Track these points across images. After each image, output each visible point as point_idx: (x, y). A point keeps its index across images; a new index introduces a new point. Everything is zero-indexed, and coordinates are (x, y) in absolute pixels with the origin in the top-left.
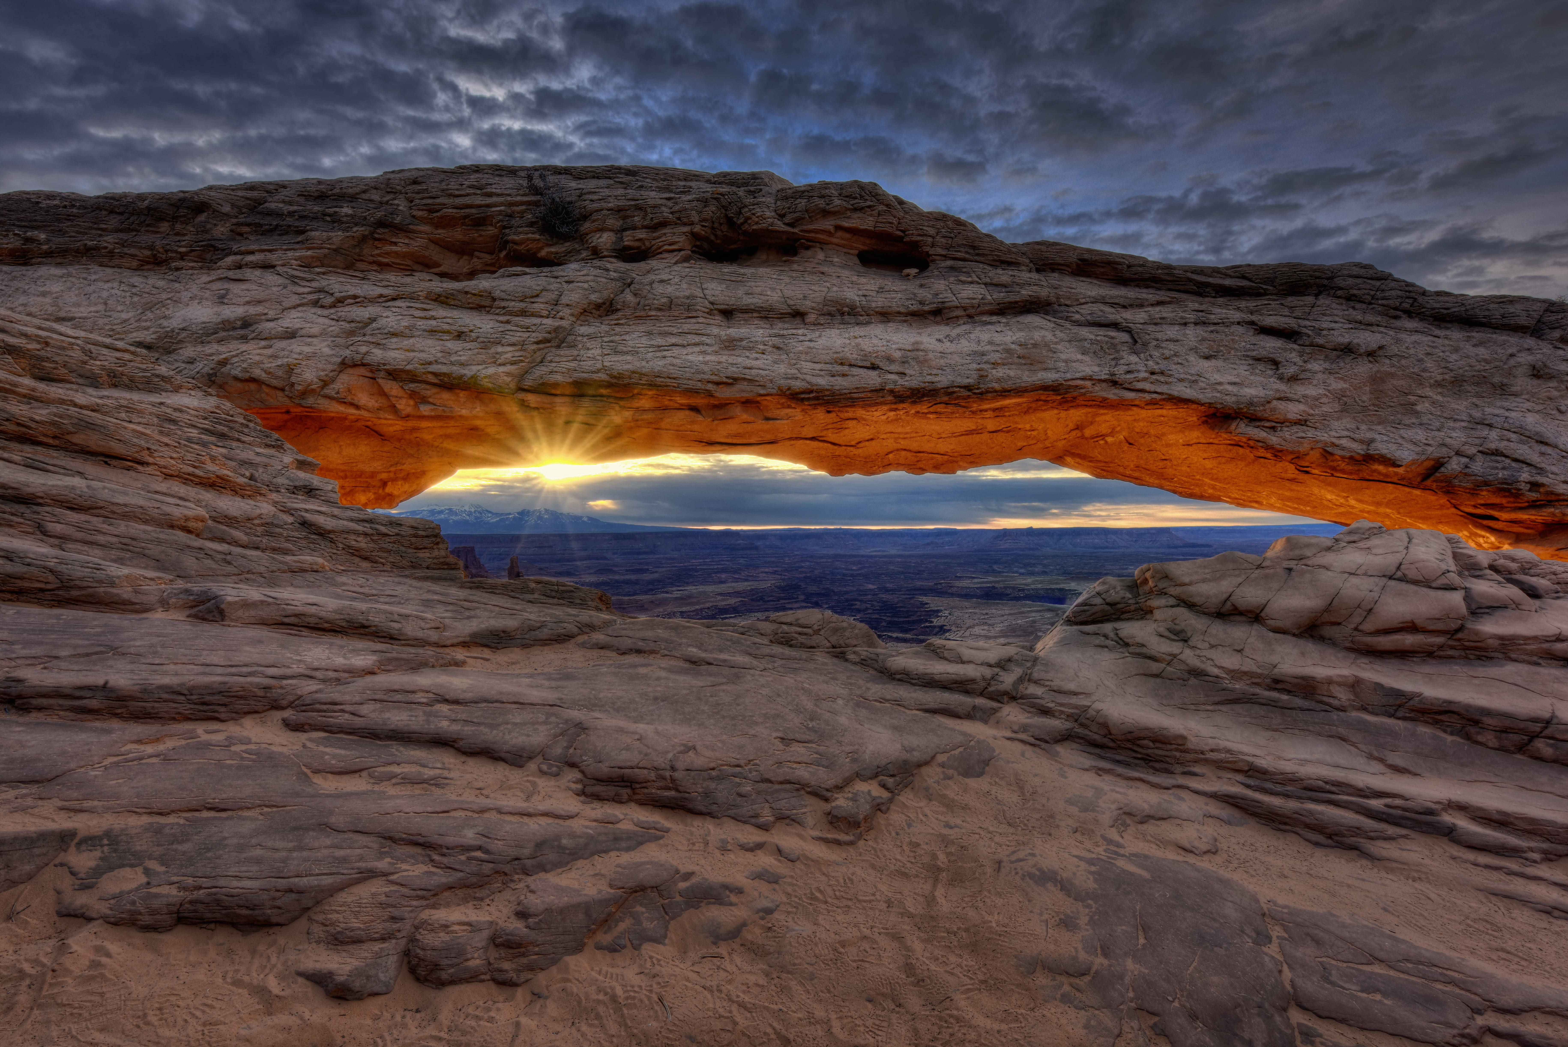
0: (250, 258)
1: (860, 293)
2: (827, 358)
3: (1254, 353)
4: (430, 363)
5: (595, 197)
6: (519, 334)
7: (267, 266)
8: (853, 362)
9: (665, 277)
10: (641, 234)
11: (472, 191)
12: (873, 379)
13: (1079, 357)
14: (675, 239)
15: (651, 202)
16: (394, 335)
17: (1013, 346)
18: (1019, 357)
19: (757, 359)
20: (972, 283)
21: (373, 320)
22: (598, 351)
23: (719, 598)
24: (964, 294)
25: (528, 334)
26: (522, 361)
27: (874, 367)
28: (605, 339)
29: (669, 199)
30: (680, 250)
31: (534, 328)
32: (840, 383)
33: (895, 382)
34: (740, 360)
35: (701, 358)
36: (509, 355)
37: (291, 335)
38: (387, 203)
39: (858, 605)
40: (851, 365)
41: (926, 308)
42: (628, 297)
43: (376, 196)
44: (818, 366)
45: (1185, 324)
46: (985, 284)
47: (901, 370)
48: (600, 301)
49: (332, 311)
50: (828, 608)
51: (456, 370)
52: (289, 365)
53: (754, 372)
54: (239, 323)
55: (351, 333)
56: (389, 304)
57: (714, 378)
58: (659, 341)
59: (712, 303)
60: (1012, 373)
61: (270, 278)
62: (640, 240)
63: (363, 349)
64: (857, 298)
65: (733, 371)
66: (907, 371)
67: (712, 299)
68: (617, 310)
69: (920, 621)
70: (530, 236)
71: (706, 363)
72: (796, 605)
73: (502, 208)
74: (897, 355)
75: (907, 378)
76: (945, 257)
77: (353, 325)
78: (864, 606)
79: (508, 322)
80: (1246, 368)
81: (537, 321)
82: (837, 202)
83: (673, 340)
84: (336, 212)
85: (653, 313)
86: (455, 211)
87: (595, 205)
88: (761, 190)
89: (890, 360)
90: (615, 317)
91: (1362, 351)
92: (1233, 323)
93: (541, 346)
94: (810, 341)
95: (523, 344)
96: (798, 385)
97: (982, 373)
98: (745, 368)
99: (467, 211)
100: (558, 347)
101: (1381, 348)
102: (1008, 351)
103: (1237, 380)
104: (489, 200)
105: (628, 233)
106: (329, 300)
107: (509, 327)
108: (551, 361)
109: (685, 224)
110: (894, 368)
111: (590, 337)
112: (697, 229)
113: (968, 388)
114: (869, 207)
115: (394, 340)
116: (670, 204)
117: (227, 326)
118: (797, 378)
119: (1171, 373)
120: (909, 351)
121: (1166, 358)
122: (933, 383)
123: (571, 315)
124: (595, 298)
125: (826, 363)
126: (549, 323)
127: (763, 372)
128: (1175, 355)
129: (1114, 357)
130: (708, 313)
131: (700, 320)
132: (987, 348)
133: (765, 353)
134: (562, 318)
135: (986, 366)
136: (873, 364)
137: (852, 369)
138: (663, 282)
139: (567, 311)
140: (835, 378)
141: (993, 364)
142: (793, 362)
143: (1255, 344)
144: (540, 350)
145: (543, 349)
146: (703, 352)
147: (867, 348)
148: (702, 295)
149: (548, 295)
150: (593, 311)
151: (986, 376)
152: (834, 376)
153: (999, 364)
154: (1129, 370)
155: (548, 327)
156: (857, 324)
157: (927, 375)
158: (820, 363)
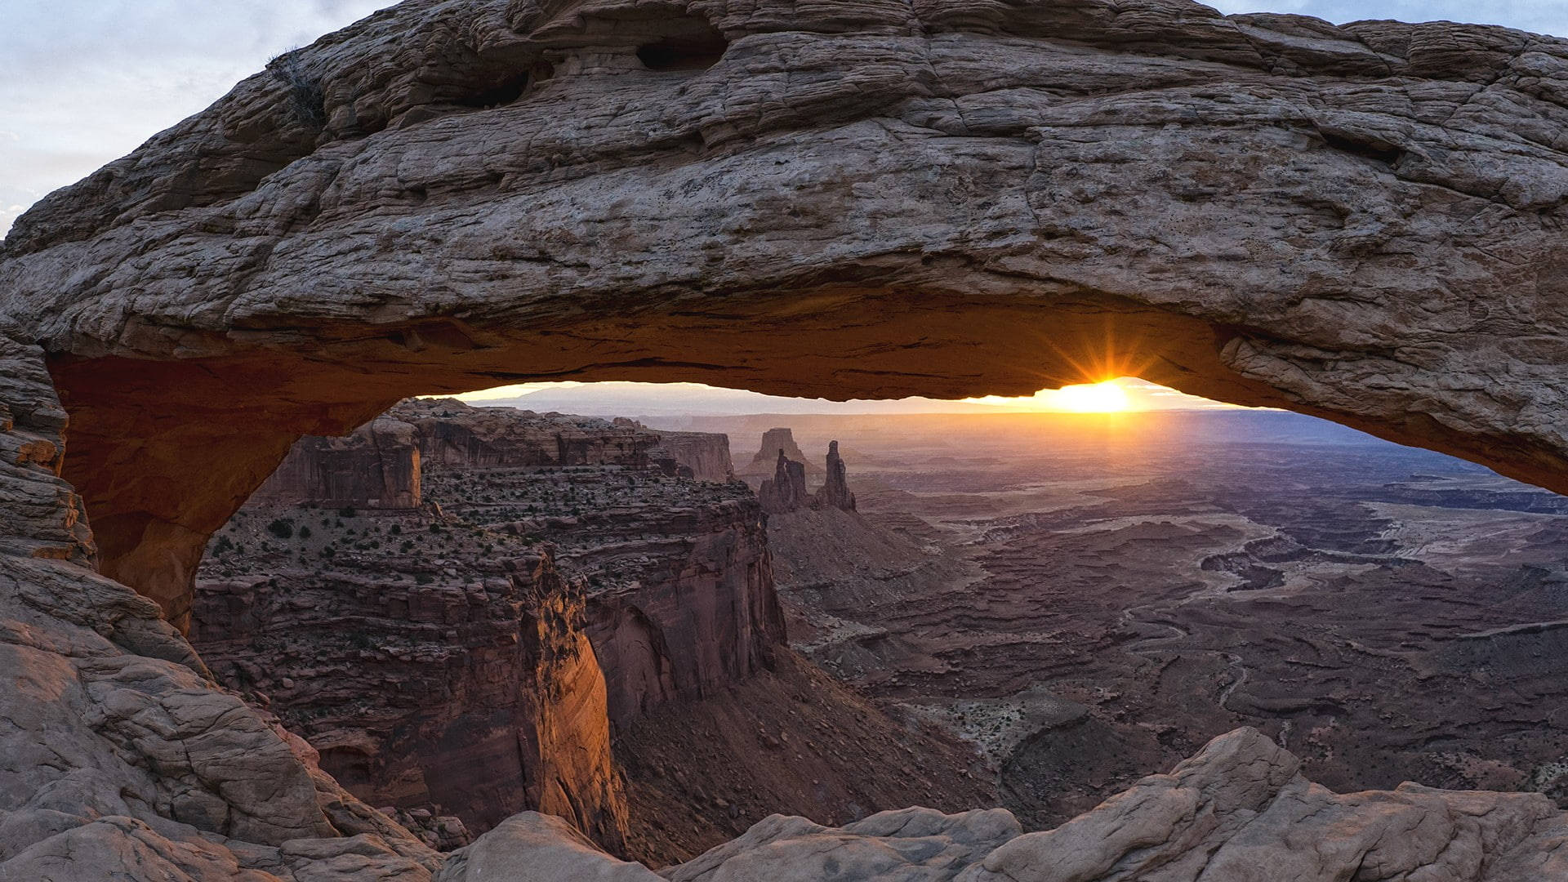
1: (585, 123)
2: (486, 250)
4: (167, 306)
6: (229, 261)
8: (518, 253)
9: (370, 154)
10: (370, 99)
12: (533, 278)
14: (402, 92)
16: (154, 278)
19: (409, 262)
21: (150, 265)
22: (280, 273)
23: (1084, 497)
25: (236, 259)
26: (224, 294)
27: (544, 258)
28: (293, 255)
29: (393, 41)
30: (406, 108)
31: (241, 251)
32: (497, 291)
33: (572, 282)
34: (390, 266)
35: (352, 271)
36: (216, 289)
37: (110, 288)
39: (1284, 510)
40: (514, 258)
41: (674, 133)
42: (330, 191)
44: (473, 265)
45: (1159, 124)
47: (583, 259)
48: (307, 203)
49: (138, 258)
50: (1244, 514)
51: (180, 311)
53: (398, 284)
54: (93, 281)
56: (173, 242)
57: (358, 298)
58: (335, 249)
59: (401, 181)
60: (770, 250)
62: (370, 106)
63: (135, 297)
65: (379, 285)
66: (593, 261)
67: (403, 175)
68: (319, 212)
69: (1363, 534)
70: (295, 130)
71: (353, 277)
72: (1202, 508)
74: (580, 233)
75: (591, 274)
78: (1291, 512)
79: (228, 247)
81: (246, 241)
85: (343, 209)
87: (333, 75)
89: (566, 243)
90: (313, 221)
92: (1259, 123)
93: (246, 272)
95: (229, 272)
96: (446, 298)
98: (391, 279)
100: (263, 270)
102: (771, 203)
103: (1242, 251)
105: (356, 102)
106: (140, 248)
107: (226, 253)
108: (247, 291)
109: (409, 70)
110: (570, 257)
111: (283, 254)
115: (152, 284)
118: (445, 288)
119: (1092, 234)
120: (601, 221)
121: (1086, 201)
122: (631, 279)
123: (277, 227)
124: (301, 200)
125: (484, 259)
126: (253, 242)
127: (409, 283)
128: (1108, 194)
129: (980, 201)
130: (397, 197)
131: (378, 211)
132: (732, 201)
133: (419, 252)
134: (267, 234)
135: (720, 238)
136: (541, 253)
137: (517, 266)
138: (365, 161)
139: (273, 223)
140: (492, 284)
141: (737, 232)
142: (445, 261)
143: (1307, 170)
144: (244, 277)
145: (248, 275)
146: (359, 260)
147: (539, 226)
148: (393, 172)
149: (265, 207)
150: (303, 217)
151: (722, 258)
152: (491, 280)
153: (748, 230)
154: (999, 228)
155: (249, 249)
156: (568, 179)
157: (624, 264)
158: (477, 259)
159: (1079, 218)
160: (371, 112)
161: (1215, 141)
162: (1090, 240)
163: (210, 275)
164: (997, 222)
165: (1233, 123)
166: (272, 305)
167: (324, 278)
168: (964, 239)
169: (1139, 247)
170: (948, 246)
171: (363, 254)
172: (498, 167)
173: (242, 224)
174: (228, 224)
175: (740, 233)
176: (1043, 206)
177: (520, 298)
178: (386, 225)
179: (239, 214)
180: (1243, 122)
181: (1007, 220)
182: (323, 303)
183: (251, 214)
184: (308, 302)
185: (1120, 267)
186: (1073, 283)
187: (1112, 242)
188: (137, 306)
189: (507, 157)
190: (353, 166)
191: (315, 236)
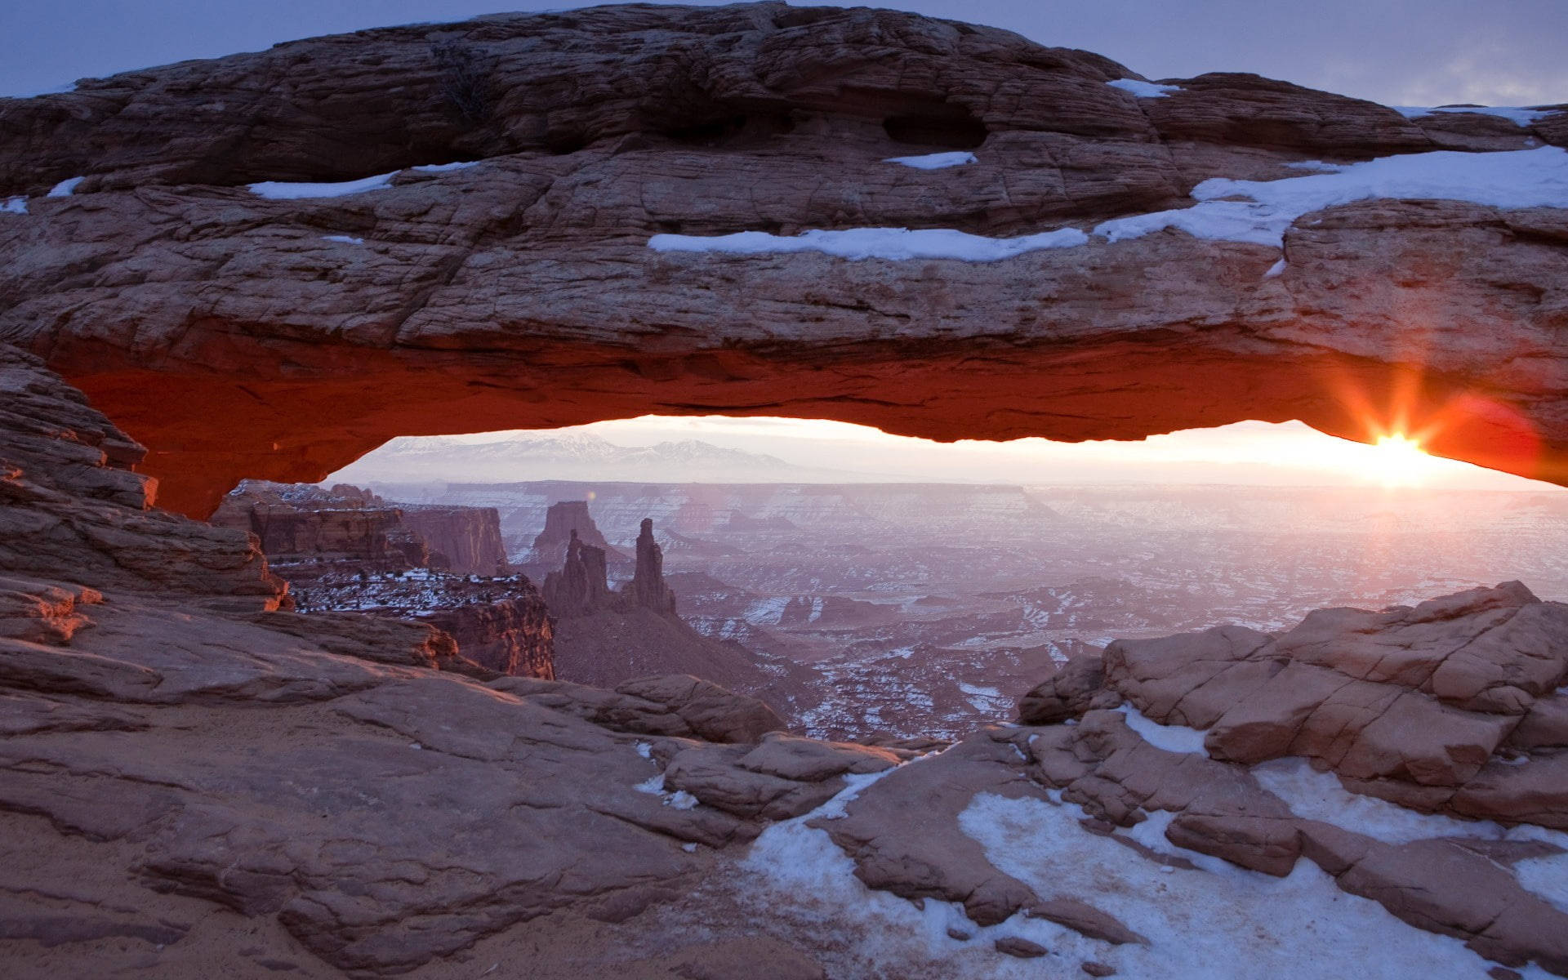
0: (109, 177)
1: (866, 189)
2: (797, 294)
3: (1494, 277)
4: (288, 313)
5: (512, 67)
6: (395, 269)
7: (124, 187)
8: (831, 299)
9: (592, 176)
11: (366, 68)
12: (856, 325)
13: (1191, 285)
14: (617, 117)
15: (582, 69)
16: (250, 276)
17: (1082, 271)
18: (1090, 288)
19: (697, 297)
20: (1040, 166)
21: (228, 257)
22: (493, 290)
24: (1022, 186)
25: (408, 268)
26: (397, 306)
27: (861, 307)
28: (504, 272)
29: (607, 63)
30: (623, 133)
31: (416, 259)
32: (812, 332)
33: (893, 329)
34: (672, 298)
35: (620, 298)
36: (381, 300)
37: (138, 279)
38: (268, 91)
40: (829, 304)
41: (962, 210)
42: (541, 208)
43: (253, 84)
44: (781, 307)
45: (1381, 228)
46: (1063, 168)
47: (903, 310)
48: (505, 216)
49: (188, 245)
51: (318, 321)
52: (133, 320)
53: (690, 316)
54: (86, 265)
55: (205, 275)
56: (253, 232)
57: (635, 326)
58: (573, 272)
59: (651, 213)
60: (1075, 315)
61: (128, 202)
62: (570, 122)
63: (213, 297)
64: (857, 198)
65: (663, 316)
66: (912, 313)
67: (651, 207)
68: (528, 228)
70: (435, 123)
71: (624, 305)
73: (400, 89)
74: (899, 287)
75: (911, 324)
76: (1007, 126)
77: (207, 264)
79: (386, 252)
80: (1478, 301)
81: (419, 248)
82: (842, 51)
83: (590, 270)
84: (205, 110)
85: (571, 231)
86: (345, 96)
87: (514, 79)
88: (740, 37)
89: (885, 293)
90: (522, 237)
92: (1465, 225)
93: (424, 284)
94: (776, 268)
95: (400, 281)
96: (752, 335)
97: (1027, 315)
98: (679, 311)
99: (359, 95)
100: (447, 283)
102: (1072, 279)
103: (1453, 324)
104: (386, 79)
105: (551, 115)
106: (185, 230)
107: (386, 259)
108: (434, 305)
109: (629, 97)
110: (890, 308)
111: (486, 269)
112: (645, 101)
113: (1006, 337)
114: (891, 55)
115: (250, 283)
116: (609, 69)
117: (73, 269)
118: (750, 325)
119: (1338, 312)
120: (917, 281)
121: (1332, 288)
122: (951, 330)
123: (466, 238)
124: (497, 212)
125: (793, 302)
126: (436, 251)
127: (702, 318)
128: (1348, 282)
129: (1246, 285)
130: (645, 228)
131: (629, 239)
132: (1040, 274)
133: (708, 288)
134: (452, 244)
135: (1033, 304)
136: (860, 302)
137: (830, 310)
138: (588, 184)
139: (459, 232)
140: (806, 324)
141: (1046, 299)
142: (747, 300)
143: (1500, 261)
144: (421, 289)
145: (426, 288)
146: (624, 289)
147: (853, 278)
148: (638, 202)
149: (439, 214)
150: (498, 230)
151: (1034, 319)
152: (803, 321)
153: (1056, 299)
154: (1266, 307)
155: (435, 259)
157: (944, 318)
158: (785, 301)
159: (1326, 300)
160: (569, 128)
161: (1426, 240)
162: (1337, 317)
164: (1264, 302)
165: (1439, 226)
166: (493, 325)
168: (1238, 314)
169: (1375, 322)
170: (1228, 319)
171: (625, 282)
172: (777, 216)
175: (1049, 301)
176: (1298, 291)
177: (836, 339)
178: (651, 257)
180: (1448, 225)
181: (1272, 301)
182: (584, 328)
183: (413, 216)
184: (560, 326)
185: (1360, 336)
186: (1325, 348)
187: (1354, 318)
189: (788, 209)
190: (573, 186)
191: (534, 255)
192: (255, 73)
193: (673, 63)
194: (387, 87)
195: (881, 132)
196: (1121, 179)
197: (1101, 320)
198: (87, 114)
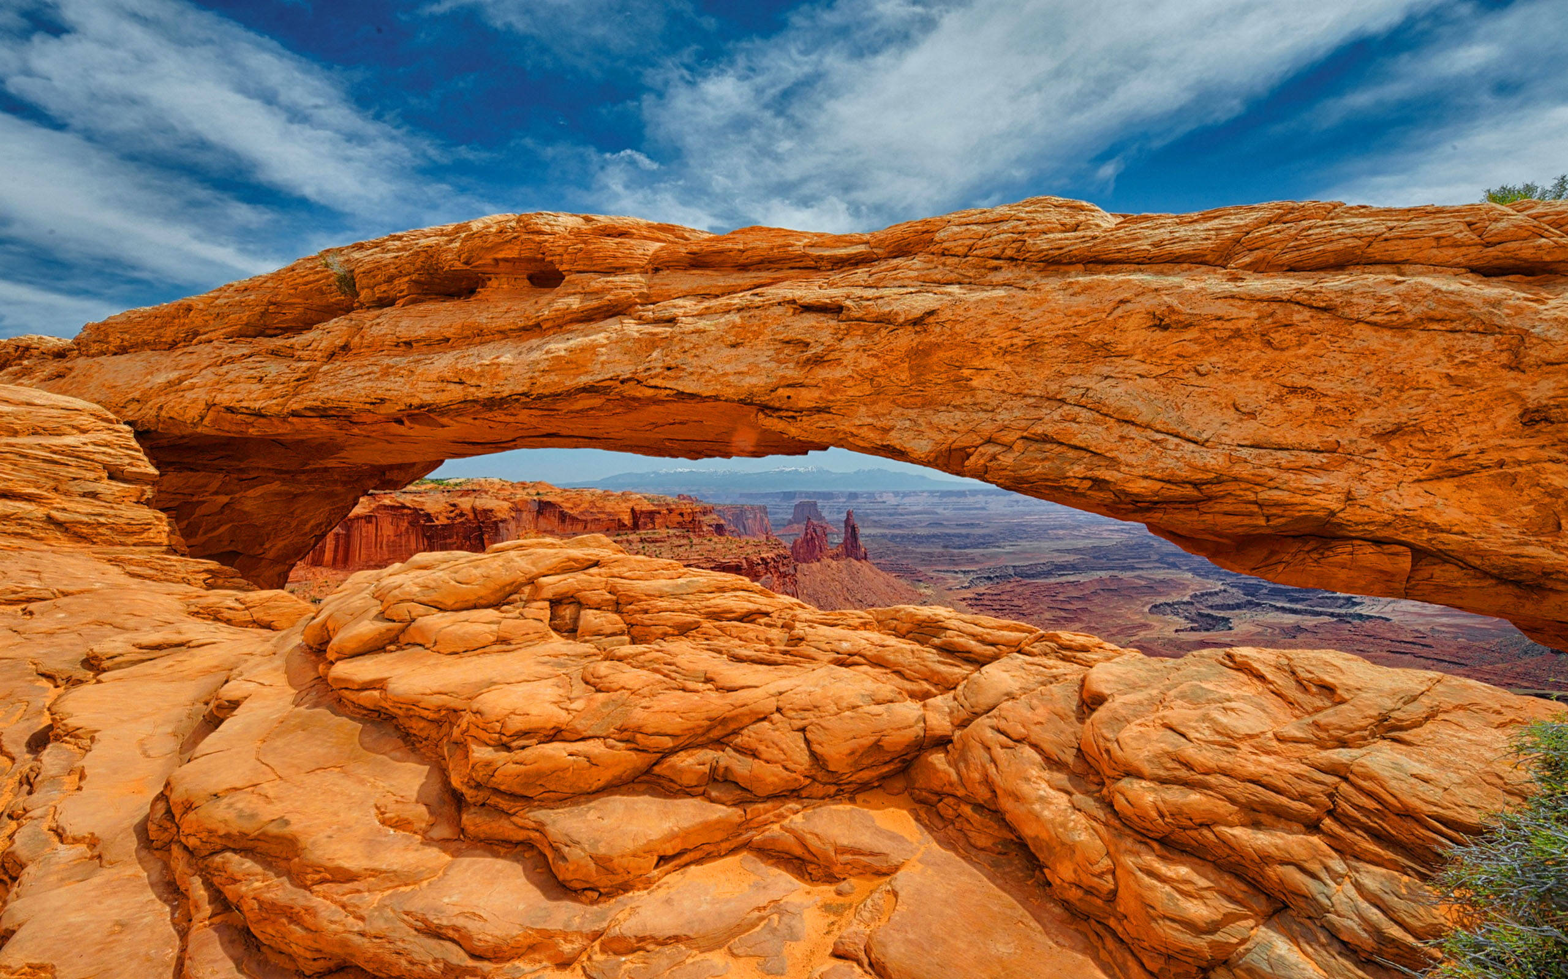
0: (204, 337)
2: (435, 378)
3: (781, 337)
4: (242, 401)
6: (289, 375)
7: (209, 341)
8: (449, 379)
10: (384, 287)
12: (456, 392)
14: (402, 287)
16: (232, 382)
19: (397, 382)
20: (574, 293)
21: (229, 373)
22: (323, 384)
25: (295, 374)
26: (285, 395)
27: (461, 382)
28: (332, 374)
29: (396, 257)
30: (406, 296)
31: (299, 369)
32: (440, 398)
33: (473, 394)
34: (388, 383)
35: (368, 384)
36: (280, 392)
37: (194, 387)
40: (448, 382)
42: (357, 339)
43: (269, 284)
44: (428, 385)
46: (584, 293)
47: (478, 383)
48: (342, 344)
49: (217, 369)
51: (252, 405)
53: (390, 393)
55: (217, 383)
56: (244, 360)
57: (368, 400)
58: (359, 372)
59: (398, 337)
60: (557, 379)
61: (208, 348)
62: (384, 291)
63: (216, 394)
65: (380, 393)
66: (483, 384)
67: (398, 334)
68: (349, 350)
71: (369, 388)
73: (324, 280)
74: (477, 370)
75: (482, 390)
76: (570, 273)
77: (220, 377)
79: (289, 366)
80: (770, 353)
81: (302, 364)
85: (363, 350)
86: (304, 287)
87: (363, 270)
89: (473, 374)
90: (345, 355)
91: (901, 320)
92: (772, 305)
93: (300, 382)
94: (431, 363)
95: (289, 382)
96: (416, 402)
97: (534, 381)
98: (387, 390)
100: (312, 382)
101: (931, 313)
104: (317, 277)
105: (375, 289)
106: (220, 361)
107: (288, 370)
108: (301, 394)
109: (406, 276)
110: (474, 381)
111: (325, 373)
112: (414, 277)
114: (515, 238)
115: (231, 386)
116: (397, 261)
118: (414, 396)
119: (685, 367)
120: (488, 366)
121: (685, 352)
122: (499, 392)
123: (322, 357)
124: (339, 342)
125: (434, 382)
126: (305, 365)
127: (395, 393)
128: (694, 348)
129: (645, 354)
130: (395, 346)
131: (383, 353)
132: (543, 357)
133: (402, 377)
134: (315, 361)
135: (537, 374)
136: (460, 379)
138: (378, 324)
139: (319, 354)
140: (437, 394)
142: (415, 382)
143: (789, 326)
144: (299, 385)
145: (301, 385)
146: (370, 380)
147: (459, 366)
148: (394, 332)
150: (340, 352)
151: (537, 383)
152: (437, 392)
155: (304, 369)
156: (481, 343)
157: (496, 386)
158: (430, 382)
159: (681, 360)
160: (385, 295)
162: (684, 370)
163: (275, 383)
164: (649, 364)
166: (317, 402)
167: (348, 388)
168: (636, 372)
169: (703, 371)
170: (630, 375)
171: (372, 376)
172: (448, 335)
173: (299, 353)
174: (290, 351)
175: (545, 372)
176: (667, 356)
177: (450, 402)
178: (387, 361)
179: (296, 346)
181: (653, 363)
182: (348, 402)
183: (304, 348)
184: (339, 402)
185: (693, 381)
187: (693, 370)
188: (217, 401)
189: (452, 330)
190: (371, 326)
191: (347, 364)
192: (272, 278)
193: (424, 254)
194: (318, 280)
195: (527, 282)
196: (609, 297)
197: (570, 383)
198: (201, 306)
